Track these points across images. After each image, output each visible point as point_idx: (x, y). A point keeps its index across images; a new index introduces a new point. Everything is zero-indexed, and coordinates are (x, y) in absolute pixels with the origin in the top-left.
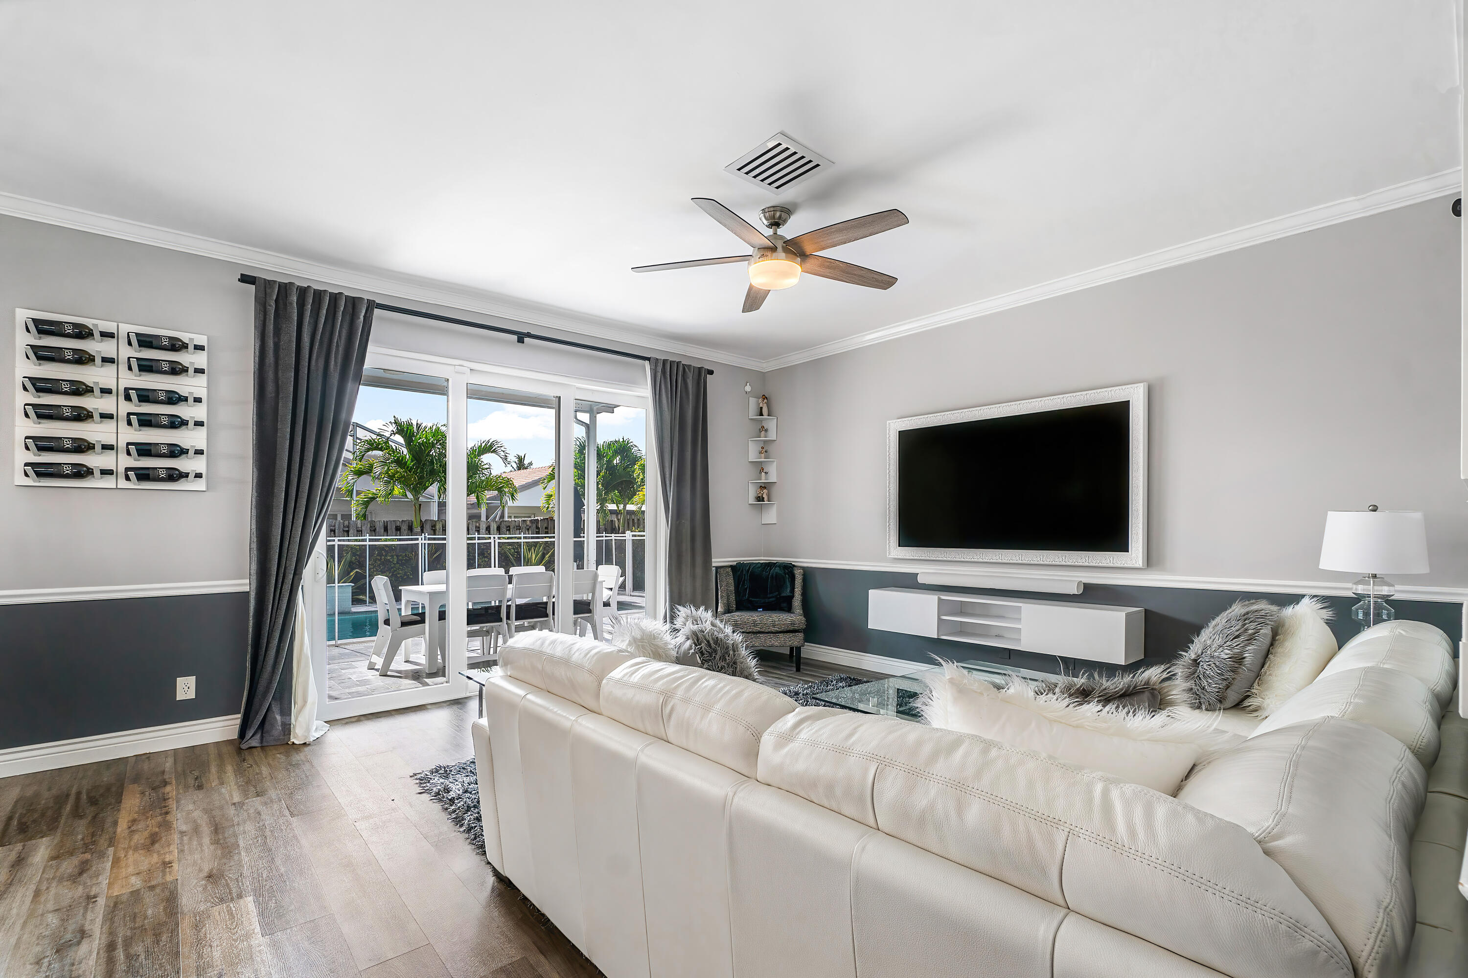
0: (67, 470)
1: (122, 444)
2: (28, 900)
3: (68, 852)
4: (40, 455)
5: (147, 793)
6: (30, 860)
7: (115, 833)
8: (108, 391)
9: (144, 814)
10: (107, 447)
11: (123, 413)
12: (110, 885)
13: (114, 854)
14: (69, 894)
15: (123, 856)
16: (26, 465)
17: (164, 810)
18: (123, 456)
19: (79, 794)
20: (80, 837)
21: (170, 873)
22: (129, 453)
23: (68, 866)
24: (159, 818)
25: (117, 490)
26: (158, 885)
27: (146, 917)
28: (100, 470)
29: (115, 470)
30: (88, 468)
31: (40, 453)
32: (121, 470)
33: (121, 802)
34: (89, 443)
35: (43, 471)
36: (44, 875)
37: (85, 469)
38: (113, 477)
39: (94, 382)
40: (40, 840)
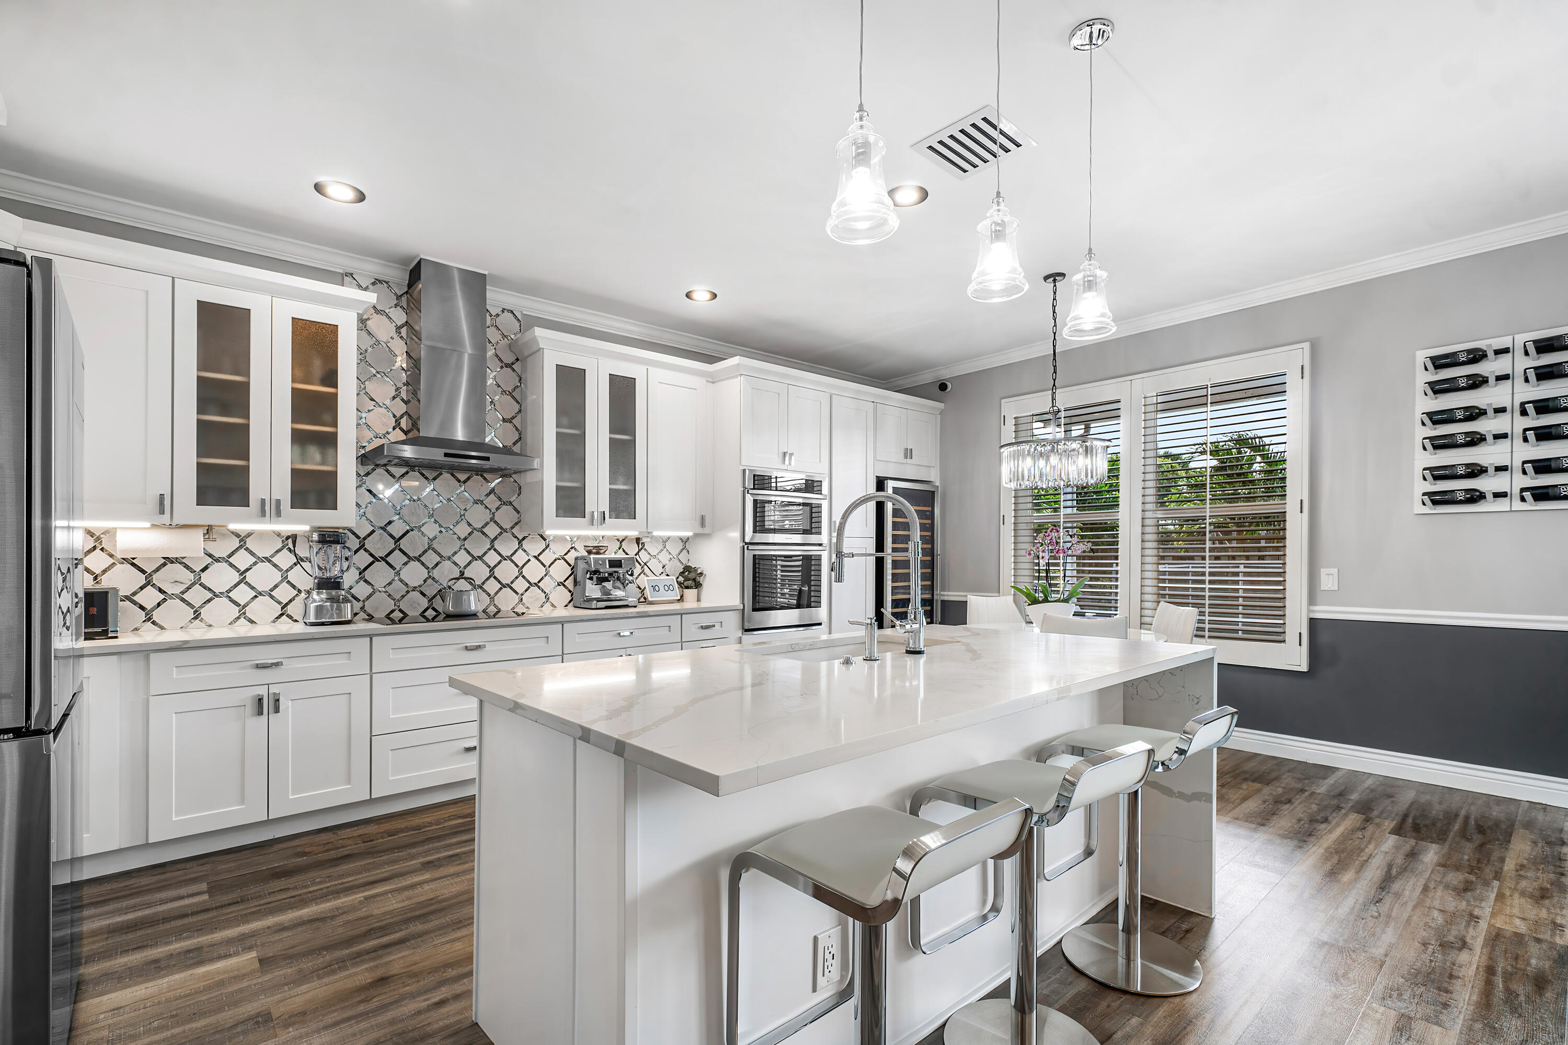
0: (1460, 496)
1: (1517, 464)
2: (1419, 890)
3: (1454, 865)
4: (1435, 484)
5: (1540, 845)
6: (1421, 857)
7: (1501, 869)
8: (1502, 410)
9: (1534, 863)
10: (1500, 469)
11: (1518, 430)
12: (1493, 915)
13: (1500, 888)
14: (1452, 903)
15: (1508, 894)
16: (1424, 494)
17: (1559, 870)
18: (1518, 476)
19: (1467, 818)
20: (1466, 857)
21: (1561, 936)
22: (1524, 472)
23: (1455, 878)
24: (1552, 876)
25: (1512, 513)
26: (1546, 941)
27: (1529, 964)
28: (1493, 493)
29: (1509, 493)
30: (1481, 493)
31: (1435, 482)
32: (1516, 491)
33: (1509, 841)
34: (1482, 467)
35: (1439, 499)
36: (1433, 876)
37: (1478, 494)
38: (1507, 500)
39: (1488, 404)
40: (1430, 844)
